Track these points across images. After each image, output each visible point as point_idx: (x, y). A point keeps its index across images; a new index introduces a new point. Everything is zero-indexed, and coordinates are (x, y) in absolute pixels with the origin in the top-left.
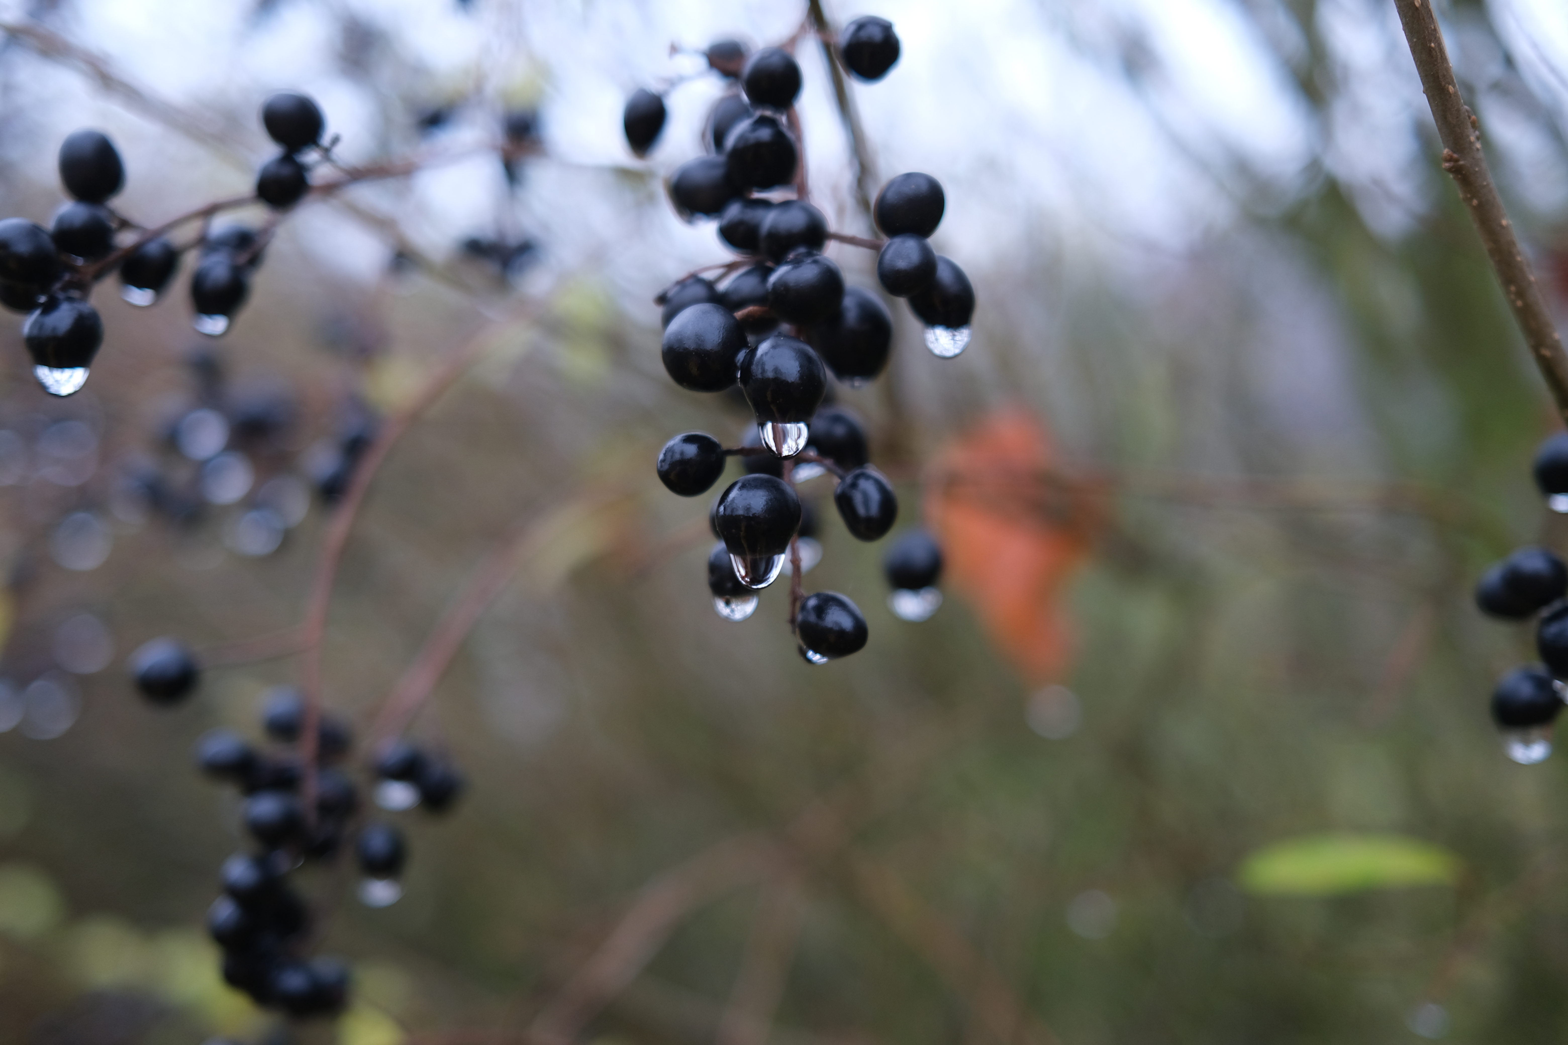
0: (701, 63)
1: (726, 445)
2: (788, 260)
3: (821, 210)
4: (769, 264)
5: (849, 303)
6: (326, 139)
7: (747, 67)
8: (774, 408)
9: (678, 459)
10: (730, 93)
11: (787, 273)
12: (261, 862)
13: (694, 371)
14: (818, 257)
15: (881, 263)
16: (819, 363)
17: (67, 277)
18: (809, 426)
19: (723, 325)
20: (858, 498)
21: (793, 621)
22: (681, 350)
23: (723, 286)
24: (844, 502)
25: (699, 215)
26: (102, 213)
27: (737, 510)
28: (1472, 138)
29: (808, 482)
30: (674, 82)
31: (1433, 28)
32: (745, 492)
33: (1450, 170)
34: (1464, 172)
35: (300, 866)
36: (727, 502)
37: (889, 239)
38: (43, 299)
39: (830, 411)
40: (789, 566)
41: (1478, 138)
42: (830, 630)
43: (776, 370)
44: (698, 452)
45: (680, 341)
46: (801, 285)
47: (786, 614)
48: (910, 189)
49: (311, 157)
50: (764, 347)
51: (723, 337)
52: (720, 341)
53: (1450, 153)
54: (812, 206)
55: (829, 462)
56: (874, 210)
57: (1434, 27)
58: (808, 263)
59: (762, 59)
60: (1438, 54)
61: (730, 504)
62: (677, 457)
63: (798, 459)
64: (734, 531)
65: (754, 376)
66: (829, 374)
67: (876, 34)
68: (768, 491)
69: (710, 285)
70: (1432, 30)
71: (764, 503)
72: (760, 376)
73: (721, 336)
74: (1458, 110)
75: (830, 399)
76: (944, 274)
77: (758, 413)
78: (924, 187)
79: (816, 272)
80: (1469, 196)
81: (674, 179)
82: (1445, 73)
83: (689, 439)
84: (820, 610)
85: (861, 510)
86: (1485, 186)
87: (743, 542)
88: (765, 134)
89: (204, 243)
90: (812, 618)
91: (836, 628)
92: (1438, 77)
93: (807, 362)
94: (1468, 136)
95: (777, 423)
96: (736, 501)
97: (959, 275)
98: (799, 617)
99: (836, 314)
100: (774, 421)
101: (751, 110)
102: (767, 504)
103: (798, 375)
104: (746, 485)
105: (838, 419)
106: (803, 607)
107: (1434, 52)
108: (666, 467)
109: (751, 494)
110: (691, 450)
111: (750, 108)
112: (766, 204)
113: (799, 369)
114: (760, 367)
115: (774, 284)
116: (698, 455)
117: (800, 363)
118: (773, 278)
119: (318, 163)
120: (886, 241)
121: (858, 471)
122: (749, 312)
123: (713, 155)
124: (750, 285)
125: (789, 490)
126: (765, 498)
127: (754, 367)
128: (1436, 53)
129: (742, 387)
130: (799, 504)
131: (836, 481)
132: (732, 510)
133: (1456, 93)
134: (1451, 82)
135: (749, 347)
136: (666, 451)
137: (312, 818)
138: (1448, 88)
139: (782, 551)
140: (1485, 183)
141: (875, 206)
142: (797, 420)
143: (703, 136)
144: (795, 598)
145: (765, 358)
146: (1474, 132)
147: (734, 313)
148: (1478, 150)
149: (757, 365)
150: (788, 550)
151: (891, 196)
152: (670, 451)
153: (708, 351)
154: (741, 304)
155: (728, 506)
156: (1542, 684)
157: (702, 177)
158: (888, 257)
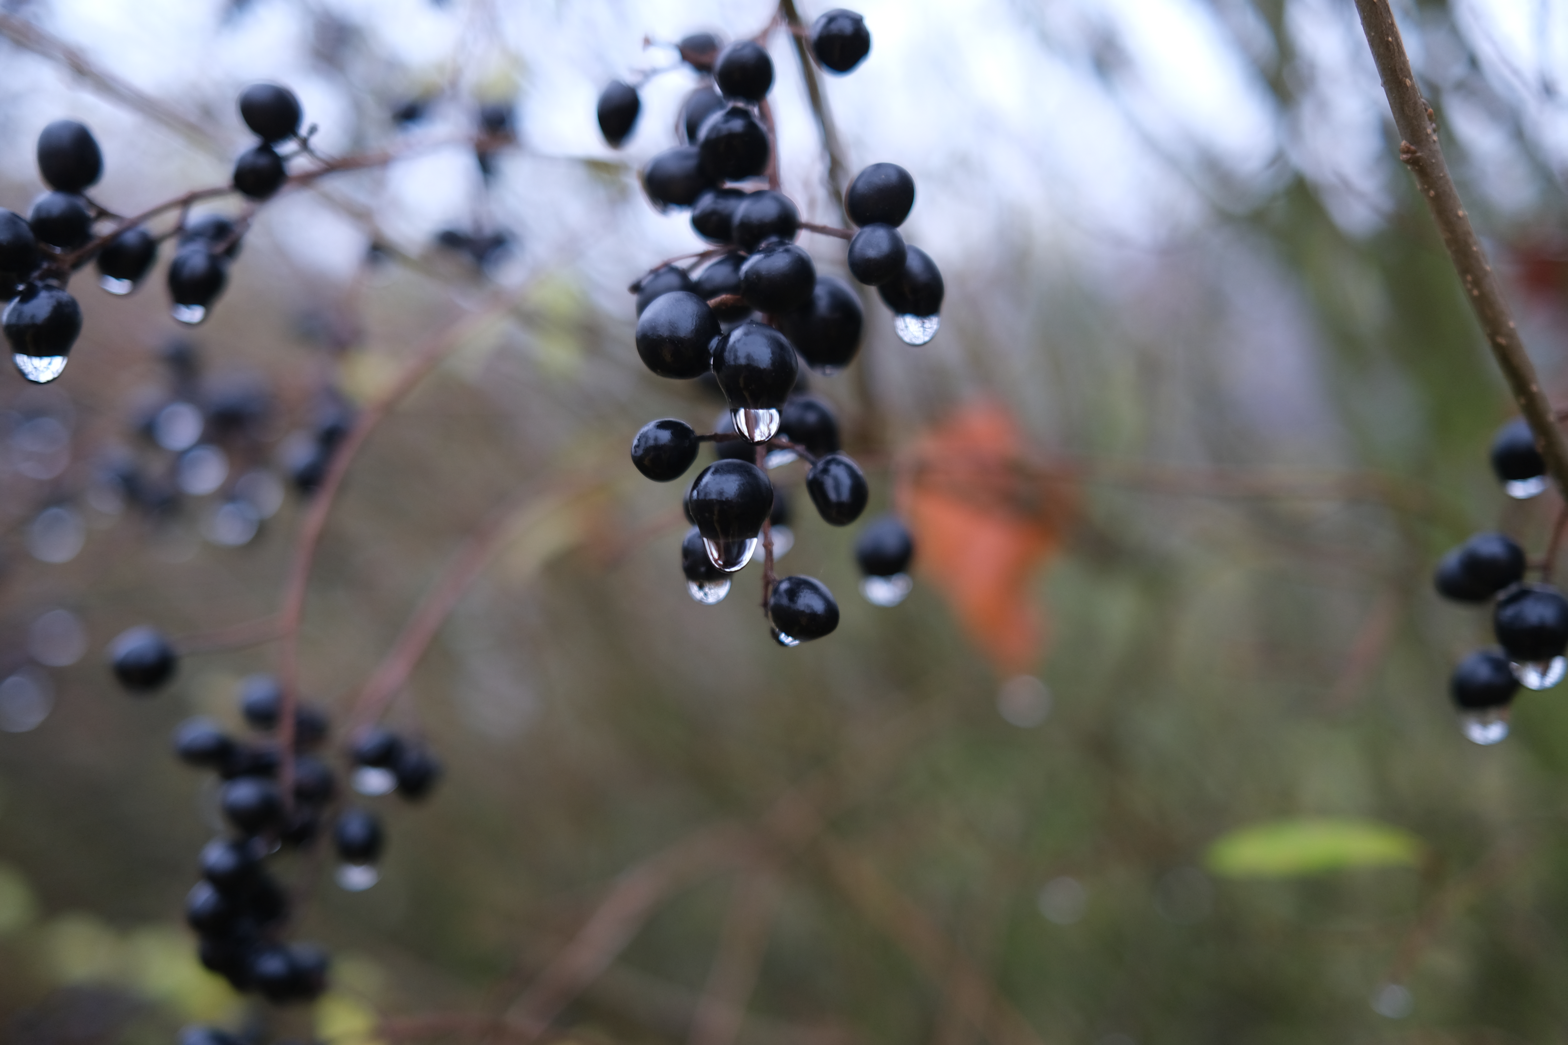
0: (674, 56)
1: (698, 432)
2: (761, 249)
3: (792, 200)
4: (742, 253)
5: (820, 291)
6: (303, 131)
7: (720, 59)
8: (746, 394)
9: (652, 445)
10: (703, 84)
11: (760, 261)
12: (239, 847)
13: (668, 357)
14: (790, 246)
15: (851, 251)
16: (791, 350)
17: (45, 265)
18: (780, 412)
19: (696, 312)
20: (829, 483)
21: (765, 604)
22: (655, 338)
23: (696, 275)
24: (816, 488)
25: (672, 206)
26: (80, 203)
27: (710, 494)
28: (1429, 131)
29: (780, 468)
30: (649, 74)
31: (1390, 22)
32: (718, 477)
33: (1407, 162)
34: (1421, 164)
35: (277, 852)
36: (701, 486)
37: (859, 229)
38: (21, 287)
39: (801, 399)
40: (762, 551)
41: (1434, 131)
42: (802, 613)
43: (749, 357)
44: (671, 438)
45: (654, 328)
46: (773, 274)
47: (758, 598)
48: (880, 179)
49: (287, 147)
50: (737, 334)
51: (696, 324)
52: (693, 328)
53: (1408, 145)
54: (784, 196)
55: (800, 448)
56: (845, 199)
57: (1392, 22)
58: (780, 252)
59: (735, 51)
60: (1396, 48)
61: (703, 488)
62: (651, 442)
63: (770, 446)
64: (707, 515)
65: (727, 363)
66: (801, 362)
67: (847, 27)
68: (740, 476)
69: (683, 274)
70: (1389, 24)
71: (737, 487)
72: (732, 363)
73: (694, 324)
74: (1416, 103)
75: (802, 387)
76: (913, 263)
77: (731, 398)
78: (894, 177)
79: (787, 260)
80: (1426, 187)
81: (648, 169)
82: (1403, 67)
83: (663, 425)
84: (792, 594)
85: (832, 496)
86: (1441, 178)
87: (716, 525)
88: (737, 125)
89: (181, 232)
90: (785, 601)
91: (808, 611)
92: (1396, 70)
93: (779, 349)
94: (1425, 129)
95: (749, 409)
96: (709, 486)
97: (928, 265)
98: (772, 601)
99: (809, 303)
100: (747, 407)
101: (724, 101)
102: (740, 488)
103: (770, 362)
104: (718, 470)
105: (810, 406)
106: (776, 591)
107: (1391, 46)
108: (640, 452)
109: (724, 478)
110: (665, 436)
111: (723, 100)
112: (739, 194)
113: (771, 356)
114: (732, 354)
115: (746, 273)
116: (671, 441)
117: (771, 350)
118: (745, 267)
119: (295, 154)
120: (856, 230)
121: (829, 457)
122: (721, 300)
123: (686, 146)
124: (723, 274)
125: (761, 474)
126: (737, 483)
127: (726, 354)
128: (1394, 47)
129: (715, 374)
130: (771, 489)
131: (808, 466)
132: (706, 495)
133: (1413, 86)
134: (1409, 76)
135: (722, 334)
136: (640, 437)
137: (289, 802)
138: (1405, 81)
139: (755, 535)
140: (1441, 175)
141: (846, 195)
142: (768, 407)
143: (677, 128)
144: (768, 581)
145: (737, 345)
146: (1431, 124)
147: (707, 301)
148: (1434, 141)
149: (730, 352)
150: (761, 535)
151: (861, 187)
152: (644, 436)
153: (681, 338)
154: (714, 292)
155: (702, 490)
156: (1499, 666)
157: (675, 168)
158: (858, 246)
